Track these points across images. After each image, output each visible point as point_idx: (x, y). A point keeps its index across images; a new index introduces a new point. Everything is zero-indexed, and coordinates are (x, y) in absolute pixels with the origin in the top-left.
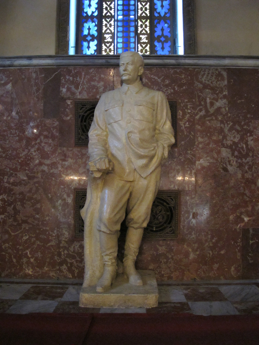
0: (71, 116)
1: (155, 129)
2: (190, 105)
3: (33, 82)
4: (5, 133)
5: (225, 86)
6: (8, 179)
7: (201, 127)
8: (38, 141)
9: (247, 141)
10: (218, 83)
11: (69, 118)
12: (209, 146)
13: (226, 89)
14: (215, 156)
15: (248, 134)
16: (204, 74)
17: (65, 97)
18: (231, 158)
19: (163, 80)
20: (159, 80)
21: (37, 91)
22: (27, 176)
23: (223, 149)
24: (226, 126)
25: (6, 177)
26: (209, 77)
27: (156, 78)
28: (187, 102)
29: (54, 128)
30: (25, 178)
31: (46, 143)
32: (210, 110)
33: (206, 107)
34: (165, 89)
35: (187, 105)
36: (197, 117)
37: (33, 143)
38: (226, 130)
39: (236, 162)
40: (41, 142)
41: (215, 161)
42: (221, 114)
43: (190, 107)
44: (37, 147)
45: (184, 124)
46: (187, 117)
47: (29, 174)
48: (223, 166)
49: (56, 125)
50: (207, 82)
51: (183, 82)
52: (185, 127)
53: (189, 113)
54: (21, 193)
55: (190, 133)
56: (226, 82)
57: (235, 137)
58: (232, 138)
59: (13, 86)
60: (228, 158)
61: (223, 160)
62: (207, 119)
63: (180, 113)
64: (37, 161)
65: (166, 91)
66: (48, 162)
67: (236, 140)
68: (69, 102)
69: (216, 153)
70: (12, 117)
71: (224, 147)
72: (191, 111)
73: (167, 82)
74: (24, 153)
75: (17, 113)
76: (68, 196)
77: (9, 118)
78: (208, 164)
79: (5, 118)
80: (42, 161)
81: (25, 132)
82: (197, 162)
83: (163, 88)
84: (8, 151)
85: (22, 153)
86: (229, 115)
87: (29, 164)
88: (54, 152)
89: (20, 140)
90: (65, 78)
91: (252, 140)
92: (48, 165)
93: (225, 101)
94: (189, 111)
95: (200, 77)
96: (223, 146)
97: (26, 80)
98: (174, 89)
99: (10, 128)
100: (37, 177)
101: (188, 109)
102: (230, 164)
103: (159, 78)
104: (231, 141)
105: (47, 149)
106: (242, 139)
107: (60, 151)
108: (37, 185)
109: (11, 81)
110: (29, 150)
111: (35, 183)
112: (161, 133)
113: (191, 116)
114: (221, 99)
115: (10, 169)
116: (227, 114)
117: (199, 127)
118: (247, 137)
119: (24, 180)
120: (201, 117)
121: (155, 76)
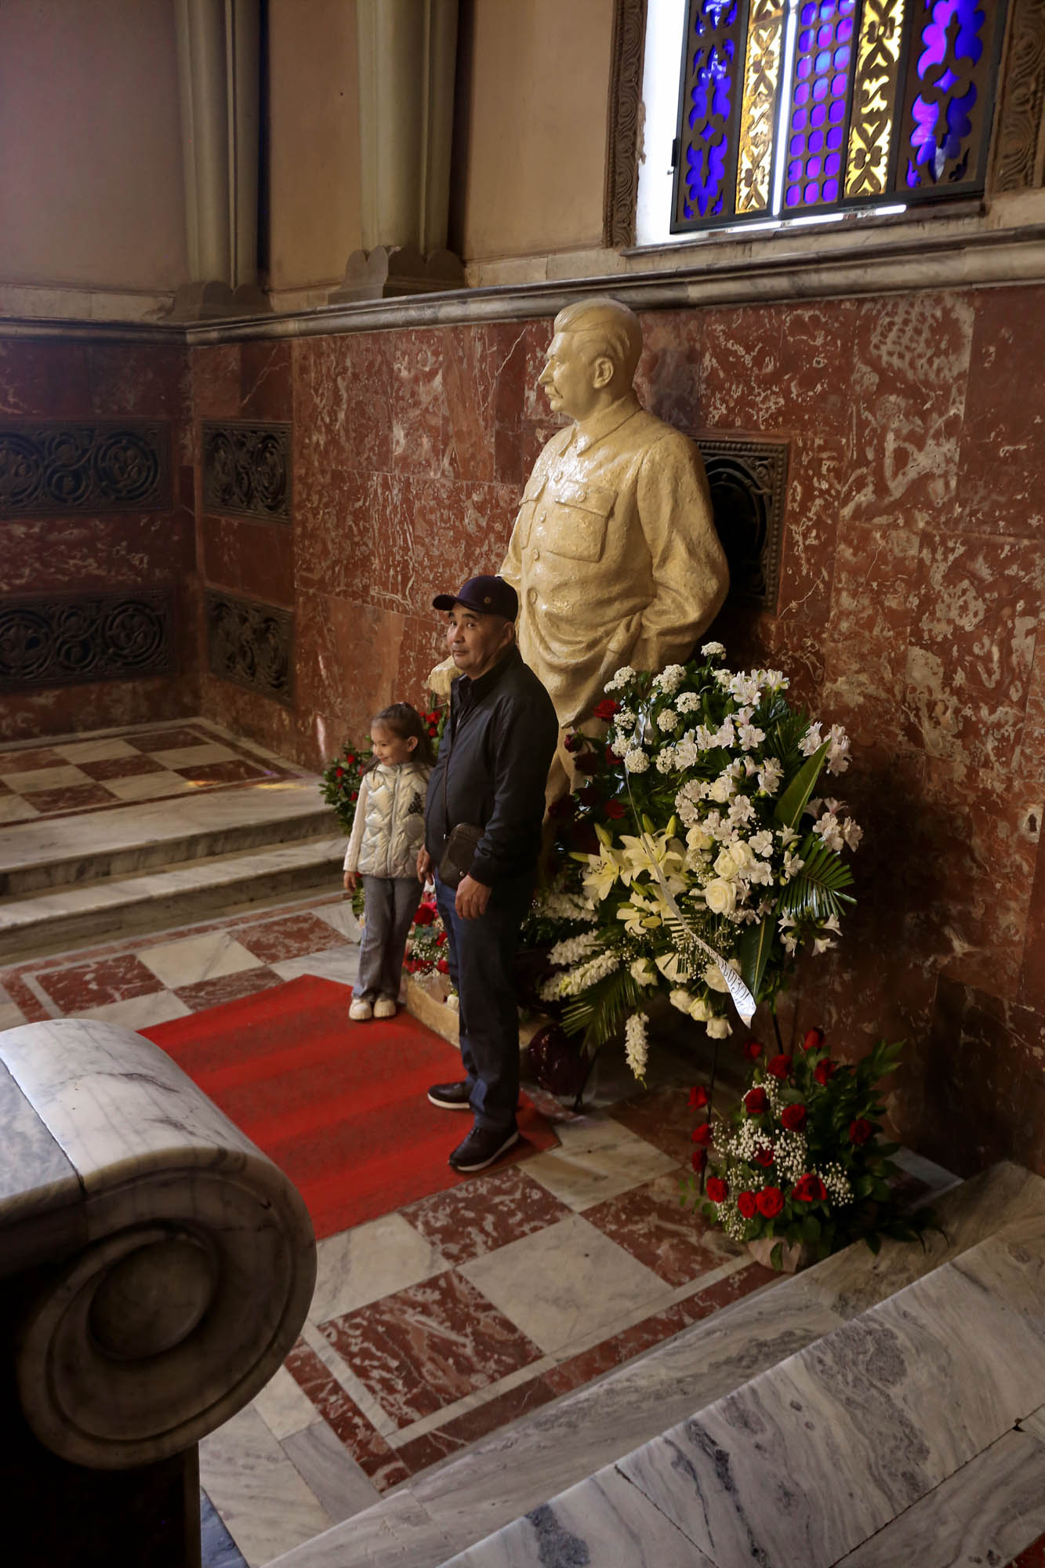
2: (829, 459)
3: (476, 370)
5: (960, 376)
7: (855, 554)
9: (1010, 634)
10: (936, 362)
12: (871, 631)
13: (960, 392)
14: (888, 675)
15: (1020, 605)
16: (892, 324)
17: (534, 417)
18: (938, 695)
19: (758, 362)
20: (748, 360)
21: (485, 397)
23: (916, 652)
24: (939, 557)
32: (892, 485)
34: (763, 395)
35: (819, 462)
36: (847, 512)
38: (937, 574)
39: (957, 711)
41: (883, 695)
43: (828, 470)
45: (805, 536)
46: (814, 510)
48: (907, 718)
51: (818, 363)
52: (807, 548)
53: (822, 492)
55: (818, 573)
57: (964, 608)
58: (954, 613)
60: (930, 691)
61: (909, 697)
62: (877, 520)
63: (795, 490)
65: (763, 402)
67: (968, 624)
68: (541, 436)
69: (889, 662)
70: (443, 473)
71: (919, 643)
72: (831, 486)
73: (769, 366)
77: (440, 474)
78: (861, 700)
79: (433, 474)
82: (828, 685)
83: (756, 391)
86: (958, 509)
90: (534, 357)
91: (1028, 633)
93: (950, 446)
94: (825, 486)
95: (875, 339)
96: (918, 639)
98: (786, 393)
99: (439, 503)
102: (931, 717)
103: (748, 350)
104: (950, 621)
106: (992, 620)
114: (937, 436)
116: (948, 507)
117: (848, 553)
118: (1012, 617)
120: (858, 513)
121: (738, 342)
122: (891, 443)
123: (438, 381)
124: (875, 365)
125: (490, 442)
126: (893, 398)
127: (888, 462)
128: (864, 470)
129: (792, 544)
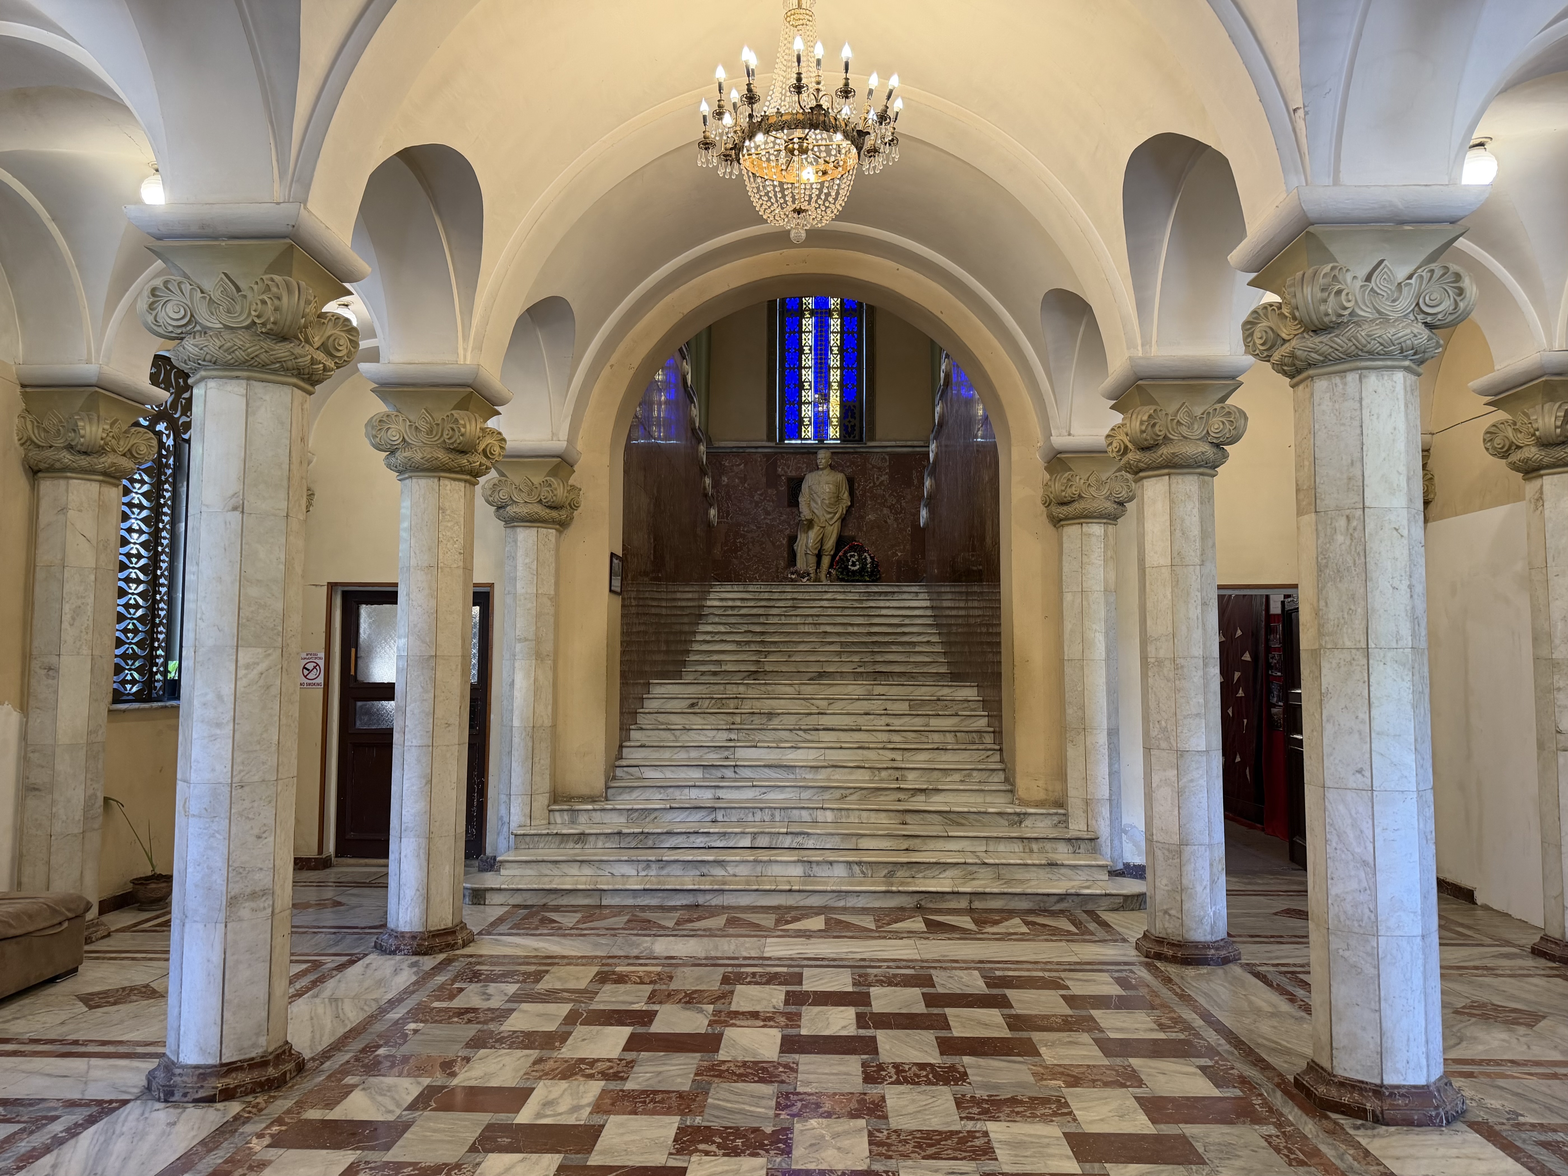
0: (785, 487)
3: (758, 464)
4: (741, 498)
8: (763, 503)
10: (883, 464)
11: (783, 488)
12: (875, 507)
13: (888, 468)
14: (879, 513)
17: (781, 474)
20: (843, 463)
21: (762, 470)
22: (756, 526)
26: (877, 461)
28: (860, 478)
29: (774, 495)
31: (768, 505)
33: (874, 481)
35: (860, 480)
37: (760, 505)
40: (765, 504)
41: (879, 517)
42: (884, 485)
44: (762, 507)
47: (758, 525)
48: (884, 519)
49: (775, 493)
50: (875, 464)
52: (860, 495)
55: (862, 498)
56: (888, 464)
59: (745, 466)
64: (763, 517)
66: (770, 517)
68: (783, 478)
71: (885, 507)
73: (848, 464)
74: (754, 512)
76: (783, 540)
78: (874, 518)
80: (766, 516)
81: (754, 497)
84: (743, 510)
85: (752, 512)
87: (757, 519)
88: (774, 511)
90: (780, 462)
92: (770, 519)
93: (887, 476)
97: (754, 462)
100: (763, 527)
101: (860, 483)
102: (889, 519)
105: (769, 509)
107: (778, 510)
109: (743, 463)
110: (757, 509)
112: (842, 499)
113: (862, 488)
115: (744, 521)
122: (876, 476)
123: (742, 466)
124: (872, 464)
125: (764, 480)
126: (875, 469)
127: (876, 479)
128: (871, 481)
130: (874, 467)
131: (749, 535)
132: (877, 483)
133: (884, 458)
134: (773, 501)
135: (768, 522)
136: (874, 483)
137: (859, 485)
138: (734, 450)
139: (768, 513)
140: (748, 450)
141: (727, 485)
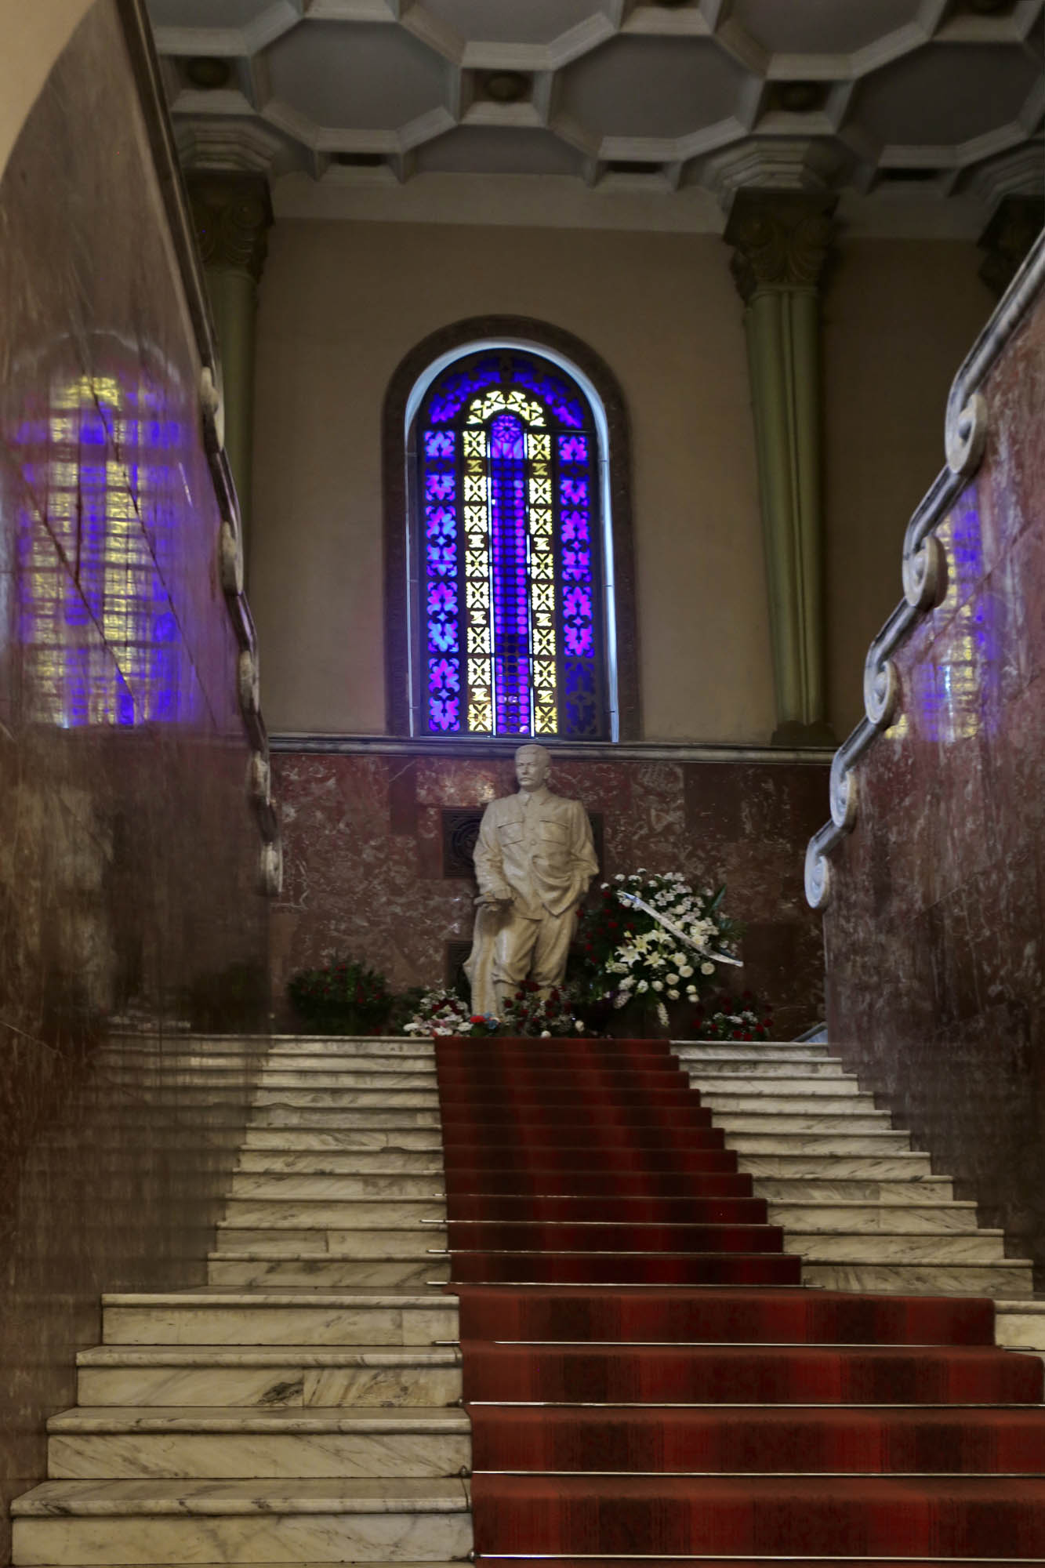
0: (436, 832)
1: (569, 853)
2: (623, 818)
3: (370, 778)
4: (329, 855)
5: (680, 790)
6: (336, 924)
7: (643, 853)
8: (384, 868)
9: (716, 874)
10: (669, 785)
11: (432, 835)
13: (681, 796)
15: (719, 864)
16: (647, 772)
17: (426, 803)
19: (580, 782)
20: (574, 782)
21: (380, 792)
22: (369, 921)
24: (682, 850)
25: (333, 922)
26: (654, 777)
27: (570, 778)
28: (619, 815)
29: (410, 849)
30: (366, 924)
31: (396, 872)
32: (656, 827)
33: (649, 823)
35: (619, 819)
36: (636, 838)
37: (377, 871)
38: (682, 857)
40: (390, 870)
42: (674, 833)
43: (624, 822)
44: (382, 877)
45: (616, 848)
46: (618, 837)
47: (372, 918)
49: (411, 845)
50: (651, 784)
51: (613, 783)
52: (616, 853)
53: (622, 831)
54: (360, 947)
55: (624, 862)
56: (681, 785)
57: (696, 868)
58: (692, 870)
59: (338, 782)
62: (652, 840)
63: (606, 831)
64: (384, 899)
66: (402, 900)
67: (699, 873)
68: (432, 812)
70: (339, 831)
72: (626, 829)
73: (587, 784)
74: (362, 887)
75: (348, 825)
76: (437, 951)
77: (334, 832)
79: (327, 832)
80: (392, 898)
81: (361, 854)
84: (335, 882)
85: (357, 886)
86: (687, 834)
87: (370, 904)
88: (410, 885)
89: (354, 867)
90: (424, 775)
91: (724, 872)
92: (402, 905)
93: (679, 813)
94: (623, 829)
95: (640, 776)
97: (359, 774)
98: (598, 794)
99: (335, 847)
100: (384, 923)
101: (620, 826)
103: (574, 778)
104: (691, 873)
105: (399, 880)
106: (709, 870)
107: (419, 884)
108: (384, 934)
109: (334, 775)
110: (370, 882)
111: (381, 931)
112: (578, 859)
113: (625, 836)
114: (673, 810)
115: (340, 909)
116: (682, 833)
117: (639, 853)
119: (364, 927)
120: (641, 838)
121: (568, 774)
122: (653, 813)
123: (331, 783)
124: (642, 785)
125: (385, 815)
126: (651, 797)
127: (653, 819)
128: (642, 822)
129: (610, 851)
130: (648, 791)
131: (352, 941)
132: (659, 828)
133: (672, 774)
134: (407, 863)
135: (398, 910)
136: (651, 829)
137: (615, 832)
138: (312, 745)
139: (396, 890)
140: (345, 747)
141: (295, 826)
